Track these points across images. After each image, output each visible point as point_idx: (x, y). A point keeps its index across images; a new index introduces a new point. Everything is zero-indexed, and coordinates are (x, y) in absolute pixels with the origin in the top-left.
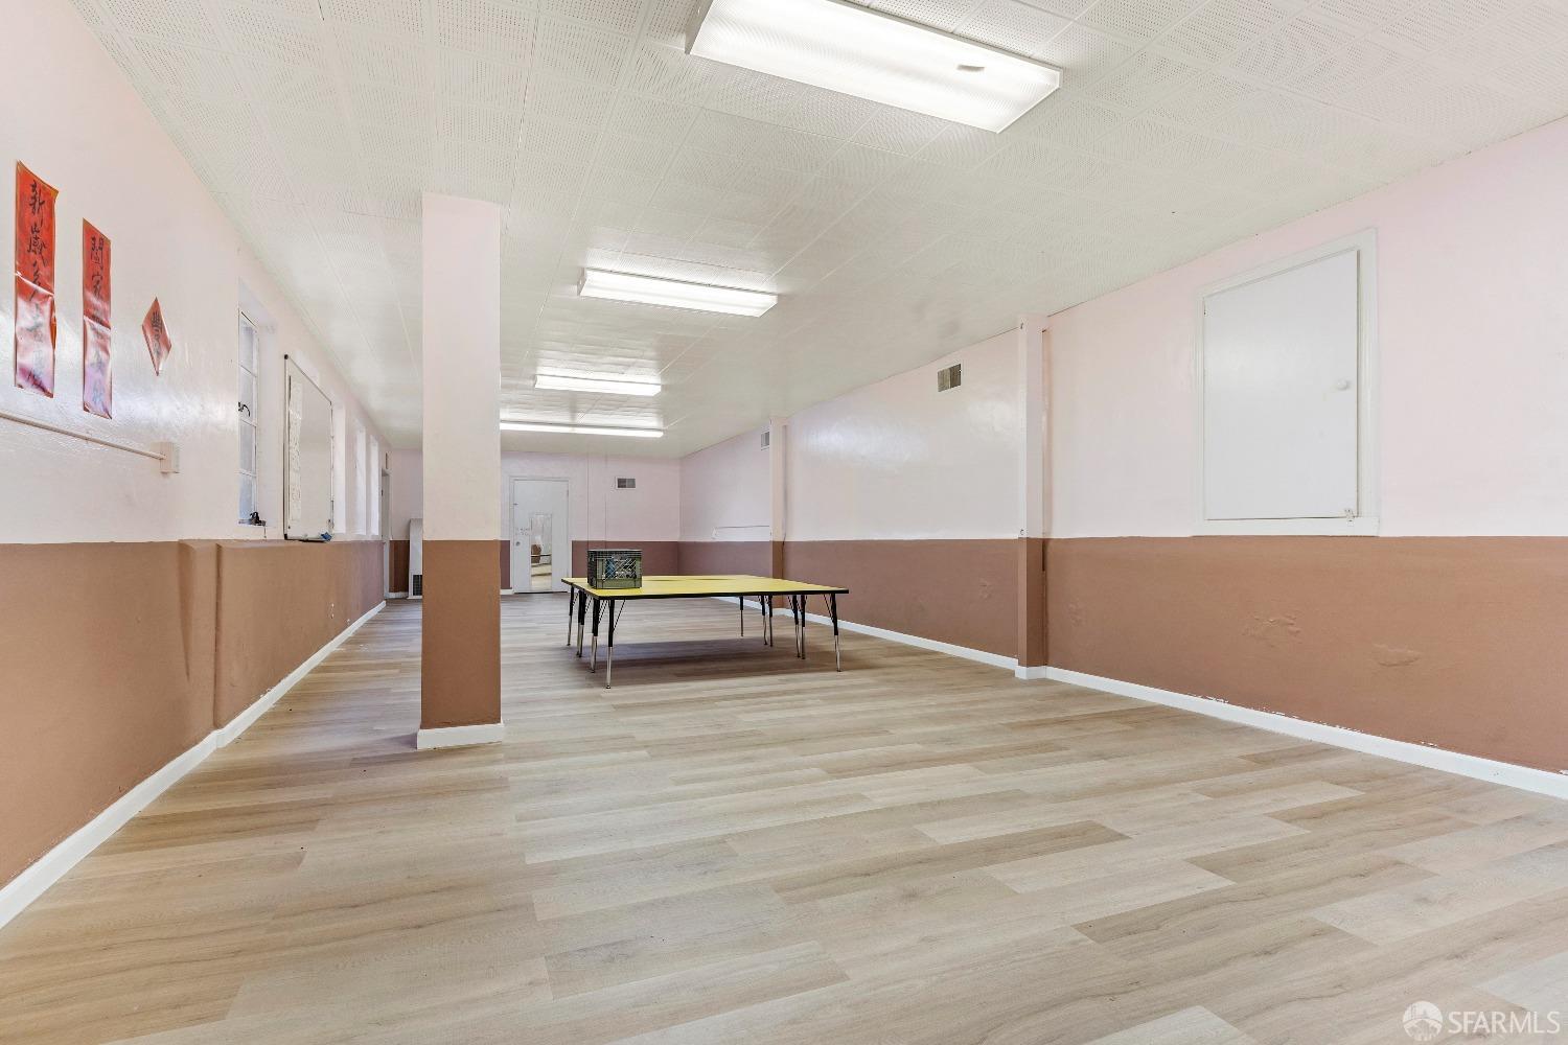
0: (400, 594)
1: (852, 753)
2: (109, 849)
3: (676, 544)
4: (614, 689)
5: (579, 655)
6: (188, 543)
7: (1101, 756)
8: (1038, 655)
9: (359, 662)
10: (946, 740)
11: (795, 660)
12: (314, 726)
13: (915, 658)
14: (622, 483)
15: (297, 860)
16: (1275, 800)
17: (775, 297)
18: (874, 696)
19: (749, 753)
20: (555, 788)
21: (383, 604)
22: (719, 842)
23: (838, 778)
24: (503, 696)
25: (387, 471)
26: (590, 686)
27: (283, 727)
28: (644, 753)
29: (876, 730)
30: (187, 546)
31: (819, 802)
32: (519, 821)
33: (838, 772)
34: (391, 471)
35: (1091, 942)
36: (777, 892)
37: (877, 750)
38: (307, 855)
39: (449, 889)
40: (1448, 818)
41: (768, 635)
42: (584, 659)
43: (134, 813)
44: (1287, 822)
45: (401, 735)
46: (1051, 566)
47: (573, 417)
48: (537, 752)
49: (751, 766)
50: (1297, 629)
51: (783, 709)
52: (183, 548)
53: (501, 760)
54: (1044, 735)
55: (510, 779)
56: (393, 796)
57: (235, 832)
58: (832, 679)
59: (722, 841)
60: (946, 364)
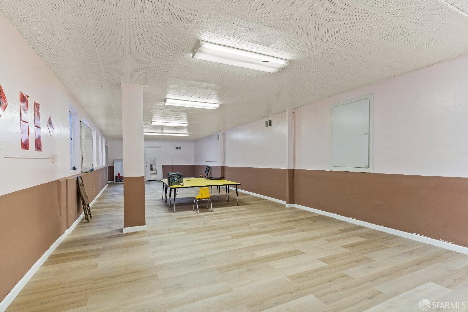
0: (112, 182)
1: (240, 231)
2: (46, 264)
3: (193, 166)
4: (176, 213)
5: (166, 202)
6: (59, 180)
7: (304, 231)
8: (291, 201)
9: (103, 205)
10: (264, 227)
11: (226, 202)
12: (93, 226)
13: (260, 201)
14: (177, 148)
15: (96, 266)
16: (343, 242)
17: (219, 105)
18: (248, 214)
19: (212, 232)
20: (161, 243)
21: (107, 185)
22: (204, 258)
23: (235, 239)
24: (146, 216)
25: (107, 146)
26: (169, 212)
27: (85, 227)
28: (185, 232)
29: (246, 224)
30: (59, 181)
31: (230, 246)
32: (152, 253)
33: (235, 237)
34: (108, 146)
35: (291, 280)
36: (218, 270)
37: (246, 230)
38: (99, 264)
39: (136, 272)
40: (384, 246)
41: (219, 194)
42: (167, 203)
43: (50, 254)
44: (345, 248)
45: (118, 229)
46: (295, 177)
47: (162, 131)
48: (156, 233)
49: (212, 236)
50: (355, 196)
51: (222, 218)
52: (58, 182)
53: (146, 236)
54: (290, 225)
55: (149, 241)
56: (118, 247)
57: (78, 258)
58: (236, 208)
59: (204, 257)
60: (268, 119)
